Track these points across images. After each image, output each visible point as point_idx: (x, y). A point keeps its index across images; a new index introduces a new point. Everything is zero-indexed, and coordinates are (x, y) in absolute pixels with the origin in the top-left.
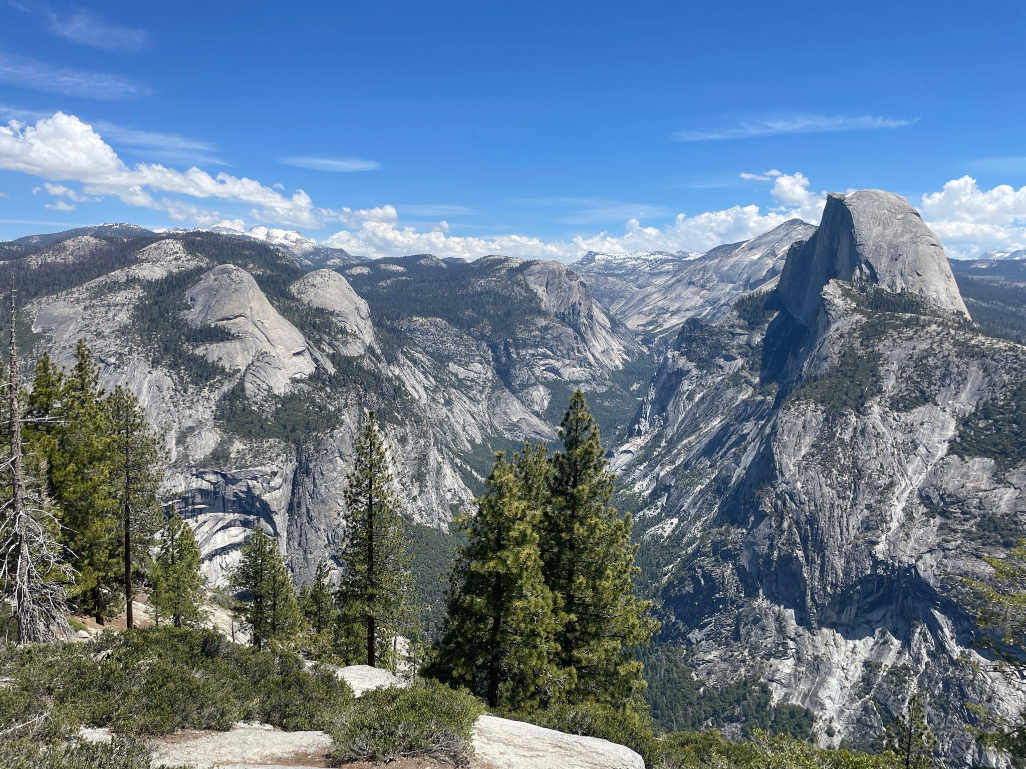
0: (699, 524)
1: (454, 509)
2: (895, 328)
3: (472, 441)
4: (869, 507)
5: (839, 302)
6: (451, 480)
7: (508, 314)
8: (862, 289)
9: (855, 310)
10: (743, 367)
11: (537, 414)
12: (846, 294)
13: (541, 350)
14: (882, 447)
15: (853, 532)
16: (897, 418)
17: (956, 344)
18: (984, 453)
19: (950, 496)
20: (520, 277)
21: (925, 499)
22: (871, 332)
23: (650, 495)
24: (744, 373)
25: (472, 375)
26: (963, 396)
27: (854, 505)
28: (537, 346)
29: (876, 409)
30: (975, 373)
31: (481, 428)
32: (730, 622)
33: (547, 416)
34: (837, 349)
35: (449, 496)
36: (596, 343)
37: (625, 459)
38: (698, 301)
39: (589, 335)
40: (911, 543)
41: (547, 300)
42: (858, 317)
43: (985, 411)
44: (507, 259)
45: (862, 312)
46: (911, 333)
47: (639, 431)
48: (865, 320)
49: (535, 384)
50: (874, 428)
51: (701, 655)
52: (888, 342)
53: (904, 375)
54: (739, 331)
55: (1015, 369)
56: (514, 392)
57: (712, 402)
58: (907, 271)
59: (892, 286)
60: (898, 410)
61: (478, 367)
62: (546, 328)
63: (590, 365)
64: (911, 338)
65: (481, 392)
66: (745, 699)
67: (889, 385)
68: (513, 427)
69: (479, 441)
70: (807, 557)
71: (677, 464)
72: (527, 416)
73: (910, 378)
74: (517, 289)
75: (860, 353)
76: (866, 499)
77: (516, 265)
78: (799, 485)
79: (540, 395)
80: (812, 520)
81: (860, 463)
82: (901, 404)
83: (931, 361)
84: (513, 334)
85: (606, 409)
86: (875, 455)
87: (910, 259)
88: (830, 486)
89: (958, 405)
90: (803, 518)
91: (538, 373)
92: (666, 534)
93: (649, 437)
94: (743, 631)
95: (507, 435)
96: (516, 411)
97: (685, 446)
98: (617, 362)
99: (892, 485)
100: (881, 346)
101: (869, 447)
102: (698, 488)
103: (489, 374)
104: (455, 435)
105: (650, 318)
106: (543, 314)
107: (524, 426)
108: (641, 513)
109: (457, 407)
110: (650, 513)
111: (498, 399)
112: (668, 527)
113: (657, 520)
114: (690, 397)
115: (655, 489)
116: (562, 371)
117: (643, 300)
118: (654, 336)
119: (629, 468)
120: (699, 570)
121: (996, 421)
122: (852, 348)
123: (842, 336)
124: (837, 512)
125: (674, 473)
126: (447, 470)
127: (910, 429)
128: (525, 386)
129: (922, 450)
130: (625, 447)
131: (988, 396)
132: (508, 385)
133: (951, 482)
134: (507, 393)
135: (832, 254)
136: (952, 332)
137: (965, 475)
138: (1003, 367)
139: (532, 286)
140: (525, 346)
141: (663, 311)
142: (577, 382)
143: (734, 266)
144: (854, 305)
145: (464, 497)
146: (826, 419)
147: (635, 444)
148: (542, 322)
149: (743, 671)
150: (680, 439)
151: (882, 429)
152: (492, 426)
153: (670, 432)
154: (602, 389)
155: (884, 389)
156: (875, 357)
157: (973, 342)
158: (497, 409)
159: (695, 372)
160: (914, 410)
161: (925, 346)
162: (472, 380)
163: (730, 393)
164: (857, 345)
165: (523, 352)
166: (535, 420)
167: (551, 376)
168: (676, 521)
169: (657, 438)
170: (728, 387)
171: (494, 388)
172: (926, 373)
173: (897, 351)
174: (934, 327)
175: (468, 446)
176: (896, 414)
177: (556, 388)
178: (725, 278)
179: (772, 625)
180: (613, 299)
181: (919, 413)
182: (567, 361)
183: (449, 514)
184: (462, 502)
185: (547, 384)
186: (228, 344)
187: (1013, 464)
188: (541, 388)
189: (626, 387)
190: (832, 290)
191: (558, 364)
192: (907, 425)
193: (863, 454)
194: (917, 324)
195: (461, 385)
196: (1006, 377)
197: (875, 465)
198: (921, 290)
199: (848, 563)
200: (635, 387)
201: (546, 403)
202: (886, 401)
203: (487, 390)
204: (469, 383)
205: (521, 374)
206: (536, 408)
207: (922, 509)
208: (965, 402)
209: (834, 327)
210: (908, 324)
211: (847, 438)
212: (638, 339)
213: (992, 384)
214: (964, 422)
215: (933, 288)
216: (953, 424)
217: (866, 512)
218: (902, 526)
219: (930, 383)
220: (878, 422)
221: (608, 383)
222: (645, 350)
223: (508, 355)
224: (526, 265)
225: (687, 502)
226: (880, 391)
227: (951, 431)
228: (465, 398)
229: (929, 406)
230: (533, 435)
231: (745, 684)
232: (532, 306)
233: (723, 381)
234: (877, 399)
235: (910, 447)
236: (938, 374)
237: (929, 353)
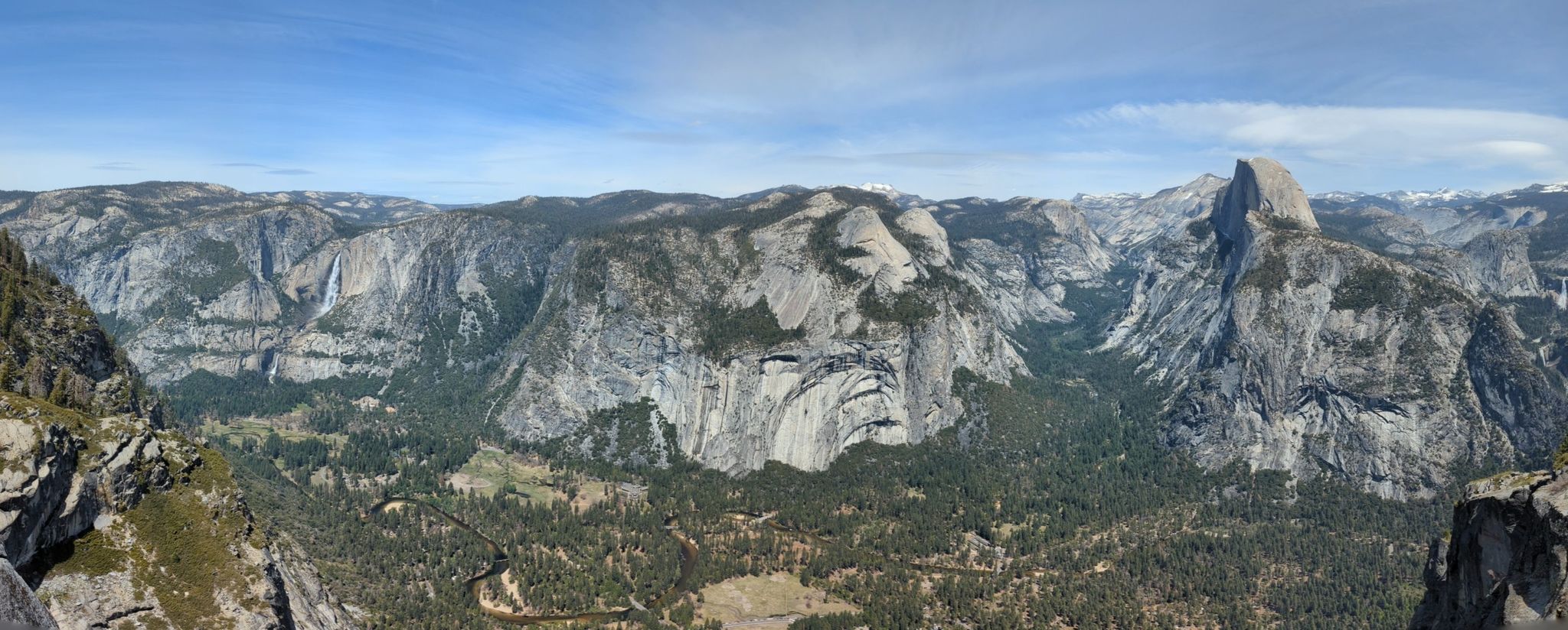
0: (1183, 370)
1: (1012, 370)
2: (1291, 239)
3: (1015, 323)
4: (1294, 347)
5: (1256, 223)
6: (1009, 351)
7: (1034, 236)
8: (1267, 216)
9: (1267, 229)
10: (1196, 268)
11: (1058, 304)
12: (1258, 219)
13: (1057, 260)
14: (1295, 310)
15: (1287, 363)
16: (1301, 292)
17: (1324, 247)
18: (1348, 307)
19: (1336, 333)
20: (1040, 210)
21: (1323, 338)
22: (1278, 242)
23: (1145, 354)
24: (1197, 271)
25: (1012, 278)
26: (1333, 276)
27: (1286, 347)
28: (1054, 257)
29: (1288, 287)
30: (1336, 263)
31: (1021, 314)
32: (1218, 429)
33: (1064, 304)
34: (1261, 253)
35: (1008, 361)
36: (1092, 255)
37: (1125, 331)
38: (1153, 225)
39: (1088, 250)
40: (1320, 364)
41: (1060, 225)
42: (1269, 233)
43: (1345, 283)
44: (1029, 199)
45: (1271, 230)
46: (1300, 241)
47: (1132, 313)
48: (1273, 234)
49: (1054, 284)
50: (1289, 299)
51: (1201, 452)
52: (1289, 247)
53: (1300, 266)
54: (1191, 243)
55: (1354, 259)
56: (1041, 289)
57: (1179, 290)
58: (1288, 205)
59: (1282, 214)
60: (1301, 288)
61: (1015, 272)
62: (1060, 245)
63: (1091, 269)
64: (1300, 245)
65: (1019, 290)
66: (1235, 472)
67: (1294, 272)
68: (1042, 313)
69: (1019, 323)
70: (1262, 382)
71: (1161, 332)
72: (1050, 306)
73: (1304, 268)
74: (1038, 219)
75: (1275, 254)
76: (1292, 342)
77: (1036, 203)
78: (1253, 339)
79: (1059, 291)
80: (1263, 359)
81: (1285, 321)
82: (1302, 283)
83: (1313, 257)
84: (1038, 250)
85: (1103, 298)
86: (1293, 316)
87: (1289, 197)
88: (1271, 337)
89: (1331, 282)
90: (1258, 360)
91: (1056, 276)
92: (1160, 379)
93: (1138, 316)
94: (1228, 433)
95: (1038, 319)
96: (1043, 302)
97: (1165, 321)
98: (1107, 267)
99: (1303, 332)
101: (1289, 311)
102: (1179, 347)
103: (1024, 278)
104: (1003, 319)
105: (1124, 237)
106: (1058, 235)
107: (1048, 311)
108: (1140, 367)
109: (1003, 299)
110: (1148, 366)
111: (1031, 294)
112: (1162, 373)
113: (1153, 370)
114: (1164, 288)
115: (1149, 349)
116: (1072, 274)
117: (1118, 224)
118: (1128, 248)
119: (1127, 338)
120: (1194, 400)
121: (1351, 288)
122: (1270, 252)
123: (1263, 245)
124: (1277, 352)
125: (1161, 338)
126: (1006, 344)
127: (1308, 297)
128: (1047, 285)
129: (1316, 309)
130: (1123, 324)
131: (1344, 275)
132: (1036, 284)
133: (1335, 325)
134: (1036, 290)
135: (1244, 195)
137: (1341, 321)
138: (1349, 259)
139: (1048, 217)
140: (1047, 257)
141: (1132, 232)
142: (1082, 281)
143: (1175, 202)
144: (1265, 226)
145: (1018, 362)
146: (1263, 296)
147: (1130, 321)
148: (1057, 241)
149: (1231, 457)
150: (1161, 316)
151: (1294, 300)
152: (1027, 312)
153: (1153, 312)
154: (1099, 286)
155: (1291, 275)
156: (1283, 257)
157: (1328, 244)
158: (1030, 301)
159: (1166, 272)
160: (1309, 287)
161: (1308, 249)
162: (1013, 282)
163: (1190, 284)
164: (1272, 250)
165: (1045, 262)
166: (1056, 308)
167: (1064, 277)
168: (1166, 370)
169: (1146, 315)
170: (1189, 280)
171: (1027, 287)
172: (1312, 264)
173: (1294, 253)
174: (1310, 238)
175: (1013, 326)
176: (1300, 290)
177: (1069, 285)
178: (1169, 209)
179: (1246, 427)
180: (1098, 224)
181: (1311, 289)
182: (1075, 267)
183: (1009, 374)
184: (1017, 366)
185: (1063, 283)
186: (864, 258)
187: (1363, 312)
188: (1059, 286)
189: (1114, 283)
190: (1250, 216)
191: (1069, 270)
192: (1306, 296)
193: (1287, 316)
194: (1302, 236)
195: (1005, 285)
196: (1352, 264)
197: (1293, 321)
198: (1297, 216)
199: (1287, 381)
200: (1120, 283)
201: (1062, 297)
202: (1293, 283)
203: (1023, 288)
204: (1010, 284)
205: (1045, 277)
206: (1056, 300)
207: (1323, 343)
208: (1334, 280)
209: (1257, 239)
210: (1297, 236)
211: (1276, 307)
212: (1118, 251)
213: (1345, 268)
214: (1336, 290)
215: (1302, 215)
216: (1329, 293)
217: (1293, 350)
218: (1314, 355)
219: (1315, 270)
220: (1292, 296)
221: (1103, 281)
222: (1123, 258)
223: (1035, 263)
224: (1043, 203)
225: (1172, 358)
226: (1290, 277)
227: (1330, 298)
228: (1008, 294)
229: (1316, 283)
230: (1056, 318)
231: (1234, 463)
232: (1049, 231)
233: (1185, 276)
234: (1289, 282)
235: (1310, 309)
236: (1318, 264)
237: (1311, 253)
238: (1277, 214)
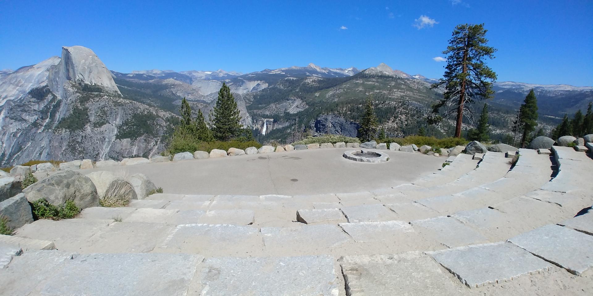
2: (92, 98)
5: (70, 89)
8: (79, 84)
9: (77, 92)
10: (38, 119)
12: (73, 86)
14: (93, 141)
16: (97, 130)
17: (113, 102)
18: (126, 137)
19: (118, 153)
21: (110, 156)
22: (83, 100)
24: (38, 122)
26: (118, 120)
29: (88, 128)
30: (120, 112)
34: (71, 107)
42: (78, 94)
43: (126, 123)
45: (79, 93)
46: (98, 99)
48: (81, 95)
50: (89, 135)
52: (90, 103)
53: (97, 114)
54: (33, 103)
55: (133, 109)
57: (26, 136)
58: (96, 77)
59: (90, 83)
60: (97, 127)
64: (98, 101)
67: (92, 119)
73: (99, 115)
75: (80, 108)
81: (86, 149)
82: (97, 125)
83: (106, 109)
86: (91, 145)
87: (96, 72)
89: (117, 123)
99: (99, 154)
100: (87, 105)
101: (88, 142)
121: (129, 126)
122: (77, 107)
123: (72, 102)
127: (102, 133)
129: (107, 140)
131: (125, 118)
133: (118, 148)
136: (112, 98)
137: (122, 145)
138: (129, 109)
144: (76, 90)
146: (71, 134)
151: (92, 135)
155: (91, 121)
156: (86, 109)
157: (119, 101)
160: (103, 126)
161: (102, 104)
163: (34, 130)
164: (79, 105)
170: (32, 128)
172: (105, 113)
173: (94, 106)
174: (106, 97)
176: (96, 129)
187: (136, 139)
190: (67, 84)
192: (101, 132)
193: (86, 145)
194: (100, 96)
196: (130, 112)
197: (91, 148)
198: (101, 84)
202: (92, 125)
208: (118, 121)
209: (69, 99)
210: (97, 96)
211: (79, 140)
213: (126, 114)
214: (119, 127)
215: (105, 83)
216: (116, 129)
219: (107, 116)
220: (90, 133)
226: (90, 121)
227: (116, 132)
229: (107, 124)
233: (29, 126)
234: (89, 124)
235: (103, 140)
236: (109, 113)
237: (105, 106)
238: (87, 82)
